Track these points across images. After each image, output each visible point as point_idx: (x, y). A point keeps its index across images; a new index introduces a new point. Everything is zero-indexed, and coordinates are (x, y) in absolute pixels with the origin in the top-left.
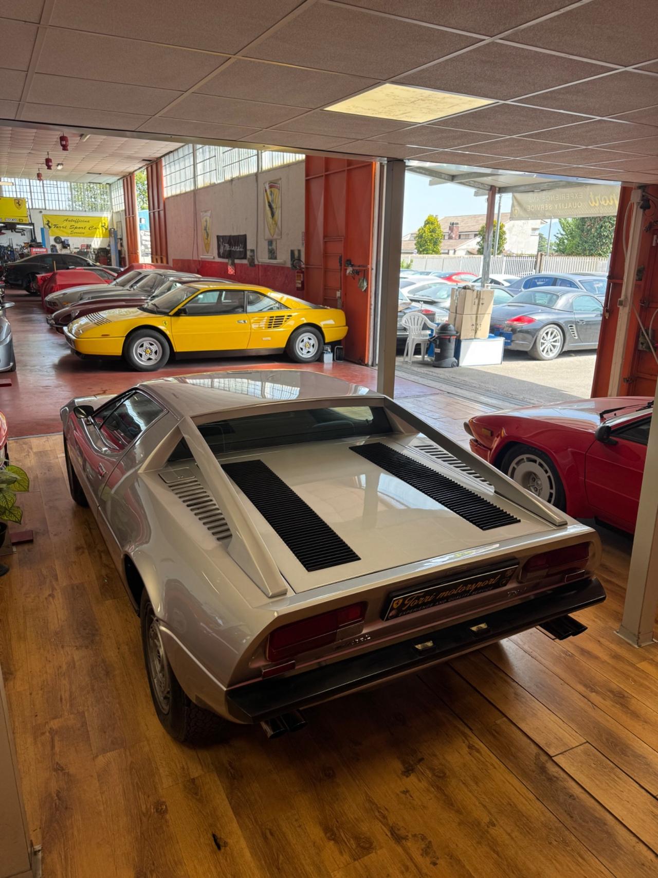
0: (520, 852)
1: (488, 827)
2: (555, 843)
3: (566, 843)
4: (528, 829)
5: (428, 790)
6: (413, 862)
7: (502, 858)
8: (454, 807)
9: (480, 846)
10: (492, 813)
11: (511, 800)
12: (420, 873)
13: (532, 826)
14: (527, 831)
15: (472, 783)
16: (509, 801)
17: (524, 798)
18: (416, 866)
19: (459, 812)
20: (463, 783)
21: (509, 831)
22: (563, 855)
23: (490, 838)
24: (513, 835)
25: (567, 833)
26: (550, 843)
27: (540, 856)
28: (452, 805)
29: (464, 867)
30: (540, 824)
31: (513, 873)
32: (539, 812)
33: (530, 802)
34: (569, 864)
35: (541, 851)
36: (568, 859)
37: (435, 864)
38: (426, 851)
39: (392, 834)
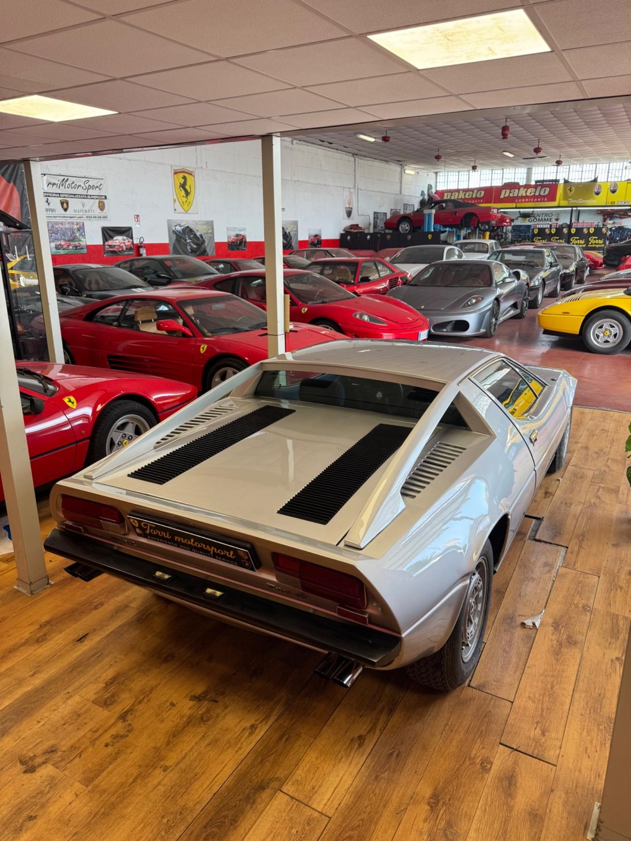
0: (142, 797)
1: (161, 767)
2: (165, 821)
3: (169, 828)
4: (172, 796)
5: (183, 717)
6: (102, 733)
7: (129, 786)
8: (173, 738)
9: (137, 768)
10: (179, 765)
11: (202, 774)
12: (95, 740)
13: (177, 798)
14: (170, 796)
15: (207, 741)
16: (200, 774)
17: (210, 784)
18: (100, 736)
19: (168, 743)
20: (204, 736)
21: (163, 783)
22: (153, 830)
23: (149, 772)
24: (160, 787)
25: (183, 828)
26: (163, 817)
27: (144, 813)
28: (174, 736)
29: (111, 763)
30: (184, 804)
31: (117, 798)
32: (198, 800)
33: (208, 789)
34: (144, 839)
35: (150, 812)
36: (150, 836)
37: (107, 745)
38: (117, 737)
39: (125, 712)
